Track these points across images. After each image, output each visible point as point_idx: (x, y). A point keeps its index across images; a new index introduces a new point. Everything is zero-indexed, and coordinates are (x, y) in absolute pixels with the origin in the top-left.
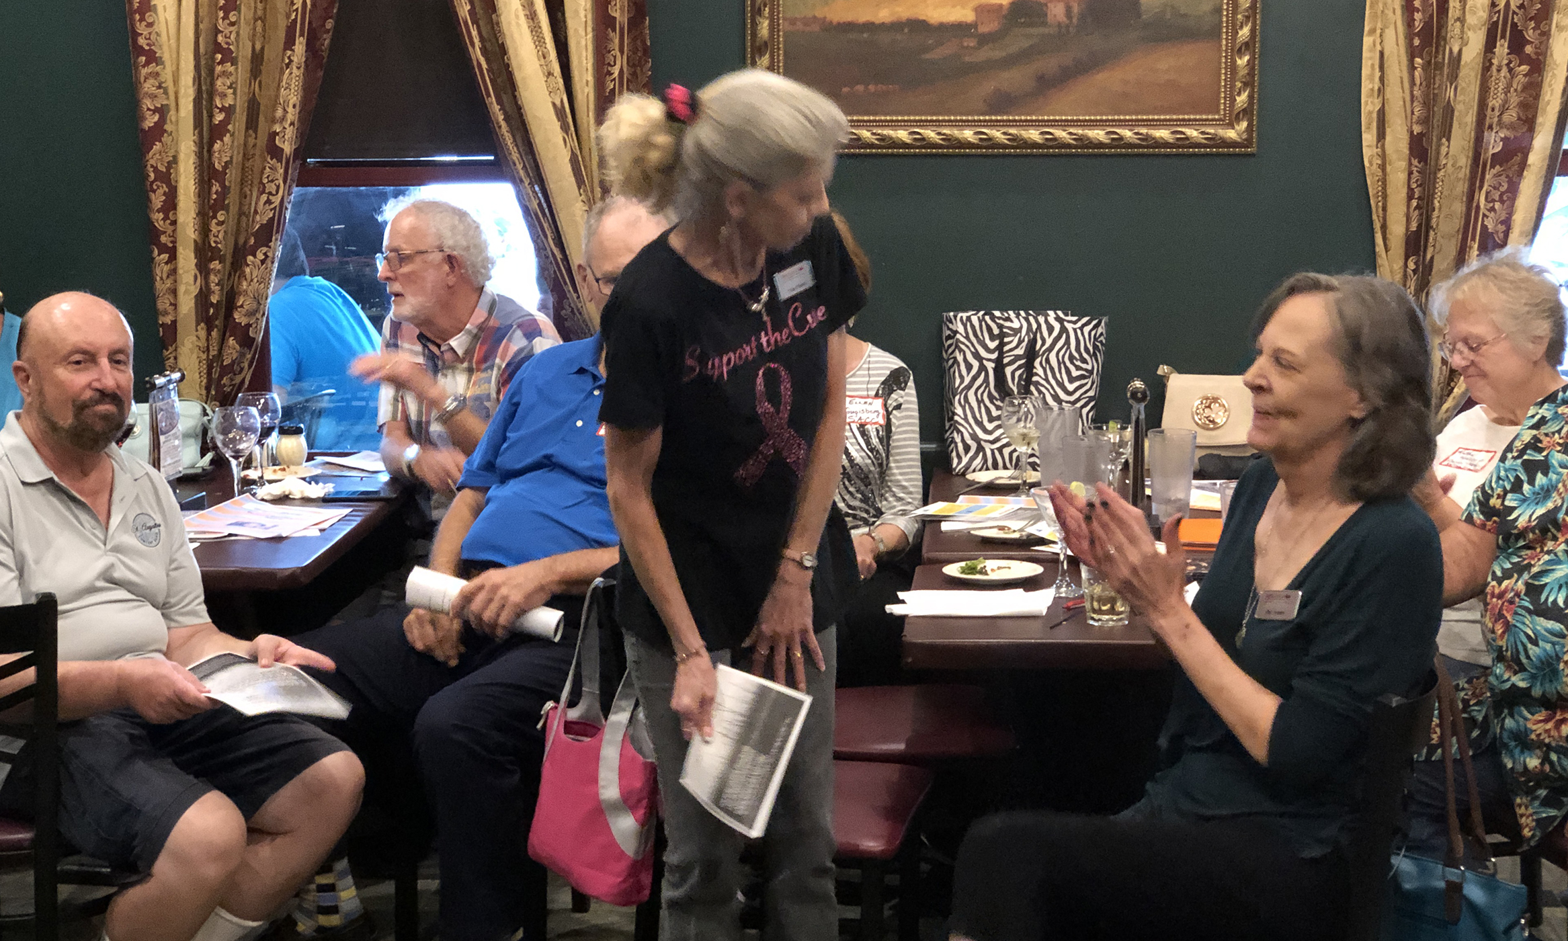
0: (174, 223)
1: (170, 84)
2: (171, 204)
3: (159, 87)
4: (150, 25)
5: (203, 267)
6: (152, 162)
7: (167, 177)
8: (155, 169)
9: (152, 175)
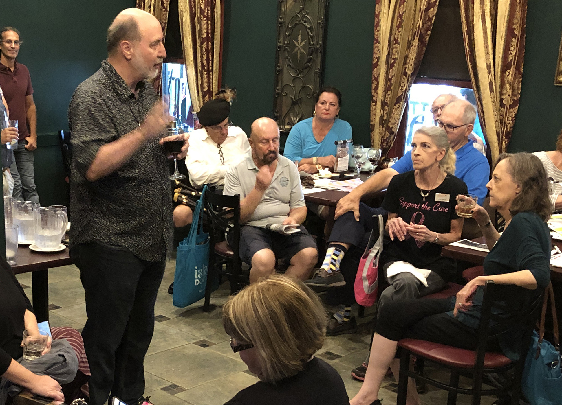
0: (377, 94)
1: (381, 50)
2: (377, 88)
3: (378, 51)
4: (378, 31)
5: (383, 108)
6: (374, 74)
7: (377, 79)
8: (374, 76)
9: (373, 78)
